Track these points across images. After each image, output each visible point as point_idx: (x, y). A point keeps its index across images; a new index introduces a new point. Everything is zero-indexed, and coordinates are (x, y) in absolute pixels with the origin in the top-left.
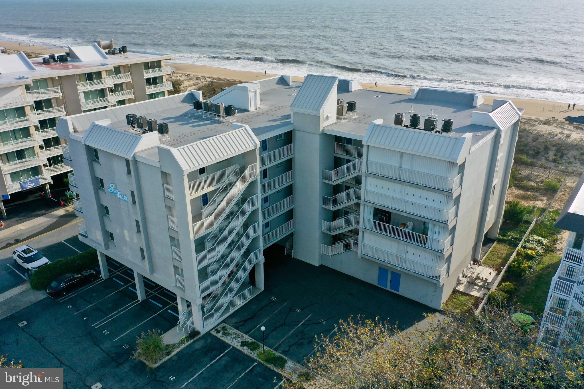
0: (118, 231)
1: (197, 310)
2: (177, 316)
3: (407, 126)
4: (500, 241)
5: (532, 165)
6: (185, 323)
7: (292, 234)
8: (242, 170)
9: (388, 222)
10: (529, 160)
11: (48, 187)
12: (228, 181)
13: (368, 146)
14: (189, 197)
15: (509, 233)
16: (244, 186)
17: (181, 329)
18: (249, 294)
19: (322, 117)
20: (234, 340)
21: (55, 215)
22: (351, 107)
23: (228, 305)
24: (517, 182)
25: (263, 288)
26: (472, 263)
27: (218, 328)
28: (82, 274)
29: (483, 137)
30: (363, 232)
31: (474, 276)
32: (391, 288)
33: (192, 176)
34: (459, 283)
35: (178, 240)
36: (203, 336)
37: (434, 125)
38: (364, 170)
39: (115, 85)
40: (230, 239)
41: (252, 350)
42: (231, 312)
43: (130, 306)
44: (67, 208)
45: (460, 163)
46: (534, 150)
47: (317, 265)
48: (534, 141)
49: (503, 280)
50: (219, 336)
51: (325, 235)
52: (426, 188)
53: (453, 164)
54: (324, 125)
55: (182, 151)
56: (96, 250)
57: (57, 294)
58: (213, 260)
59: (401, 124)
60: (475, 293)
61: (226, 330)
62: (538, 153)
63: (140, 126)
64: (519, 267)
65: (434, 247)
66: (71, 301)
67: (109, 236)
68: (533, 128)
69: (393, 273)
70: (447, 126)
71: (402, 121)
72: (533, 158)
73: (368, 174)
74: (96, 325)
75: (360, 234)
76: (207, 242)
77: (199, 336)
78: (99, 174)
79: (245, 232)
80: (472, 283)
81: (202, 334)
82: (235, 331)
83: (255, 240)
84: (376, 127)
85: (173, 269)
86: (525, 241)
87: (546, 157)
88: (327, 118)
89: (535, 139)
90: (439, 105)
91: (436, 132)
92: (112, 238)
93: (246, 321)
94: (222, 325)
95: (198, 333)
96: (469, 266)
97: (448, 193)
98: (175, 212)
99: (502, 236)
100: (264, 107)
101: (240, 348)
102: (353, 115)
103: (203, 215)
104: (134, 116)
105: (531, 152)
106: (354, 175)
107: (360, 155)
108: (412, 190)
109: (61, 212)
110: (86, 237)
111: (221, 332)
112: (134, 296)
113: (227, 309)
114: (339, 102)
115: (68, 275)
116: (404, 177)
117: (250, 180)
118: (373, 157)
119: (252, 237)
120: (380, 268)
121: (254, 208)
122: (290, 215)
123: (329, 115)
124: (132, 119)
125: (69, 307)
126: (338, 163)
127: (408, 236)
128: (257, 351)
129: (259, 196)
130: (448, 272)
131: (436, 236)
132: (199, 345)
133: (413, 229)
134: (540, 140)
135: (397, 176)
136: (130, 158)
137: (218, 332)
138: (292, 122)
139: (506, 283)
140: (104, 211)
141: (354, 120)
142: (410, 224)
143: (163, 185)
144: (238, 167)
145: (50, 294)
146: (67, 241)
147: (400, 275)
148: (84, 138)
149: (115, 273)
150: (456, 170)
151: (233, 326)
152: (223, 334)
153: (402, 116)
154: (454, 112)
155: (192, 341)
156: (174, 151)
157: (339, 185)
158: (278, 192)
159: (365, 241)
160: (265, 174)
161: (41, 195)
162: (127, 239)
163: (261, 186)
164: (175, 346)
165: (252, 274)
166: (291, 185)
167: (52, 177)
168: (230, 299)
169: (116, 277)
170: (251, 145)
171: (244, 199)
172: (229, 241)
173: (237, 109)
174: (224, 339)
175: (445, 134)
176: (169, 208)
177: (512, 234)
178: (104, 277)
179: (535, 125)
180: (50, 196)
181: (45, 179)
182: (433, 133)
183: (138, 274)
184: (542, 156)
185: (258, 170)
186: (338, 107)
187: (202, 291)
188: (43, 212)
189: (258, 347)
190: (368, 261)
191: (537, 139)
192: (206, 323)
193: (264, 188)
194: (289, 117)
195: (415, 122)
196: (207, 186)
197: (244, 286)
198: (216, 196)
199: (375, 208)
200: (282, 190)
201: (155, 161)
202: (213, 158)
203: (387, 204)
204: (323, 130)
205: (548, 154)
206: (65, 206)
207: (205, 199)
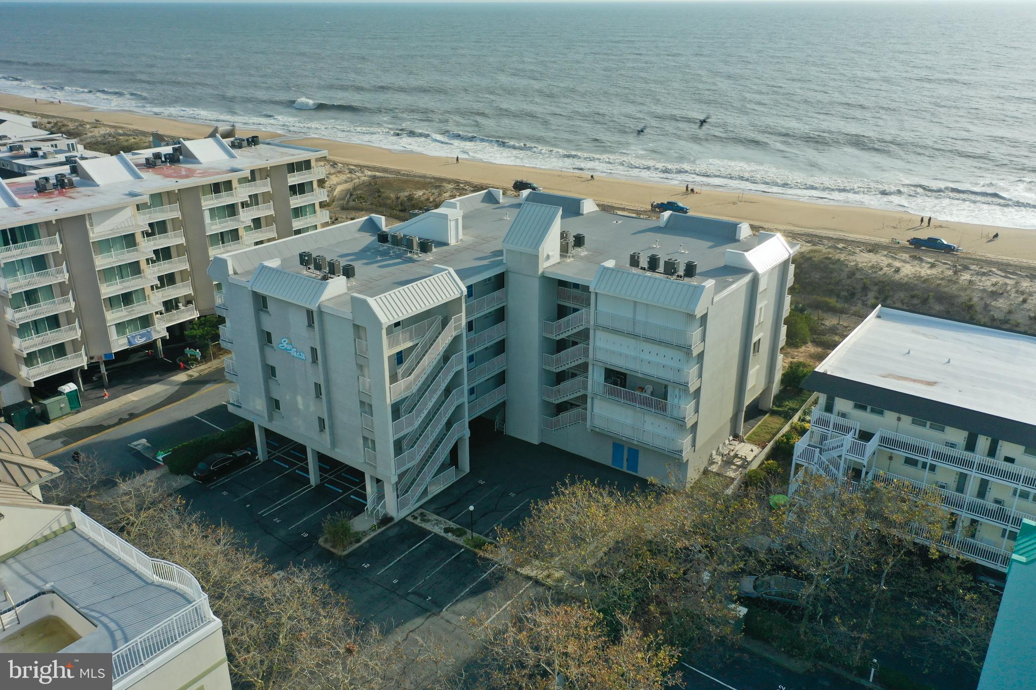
0: (288, 398)
1: (392, 490)
2: (365, 502)
3: (644, 269)
4: (773, 413)
5: (842, 312)
6: (374, 509)
7: (503, 405)
8: (445, 323)
9: (624, 385)
10: (839, 305)
11: (159, 344)
12: (428, 335)
13: (596, 294)
14: (388, 352)
15: (787, 403)
16: (447, 342)
17: (369, 516)
18: (451, 477)
19: (542, 254)
20: (436, 527)
21: (174, 381)
22: (579, 241)
23: (426, 488)
24: (815, 336)
25: (468, 470)
26: (731, 438)
27: (415, 514)
28: (233, 454)
29: (733, 283)
30: (593, 398)
31: (732, 454)
32: (628, 469)
33: (390, 330)
34: (712, 462)
35: (370, 406)
36: (397, 523)
37: (675, 269)
38: (592, 323)
39: (250, 196)
40: (430, 405)
41: (458, 536)
42: (430, 496)
43: (300, 492)
44: (190, 372)
45: (699, 313)
46: (848, 290)
47: (536, 442)
48: (849, 277)
49: (767, 458)
50: (418, 522)
51: (546, 404)
52: (663, 344)
53: (691, 316)
54: (545, 266)
55: (379, 300)
56: (253, 423)
57: (206, 479)
58: (410, 429)
59: (638, 266)
60: (731, 474)
61: (425, 516)
62: (853, 295)
63: (318, 267)
64: (788, 443)
65: (675, 415)
66: (224, 487)
67: (274, 405)
68: (851, 257)
69: (629, 449)
70: (690, 270)
71: (639, 262)
72: (846, 302)
73: (597, 327)
74: (264, 512)
75: (589, 400)
76: (403, 408)
77: (393, 523)
78: (267, 327)
79: (446, 397)
80: (728, 462)
81: (396, 520)
82: (436, 517)
83: (459, 408)
84: (605, 270)
85: (362, 441)
86: (805, 413)
87: (863, 301)
88: (548, 257)
89: (852, 274)
90: (693, 237)
91: (678, 276)
92: (278, 407)
93: (448, 507)
94: (419, 511)
95: (392, 519)
96: (727, 442)
97: (687, 350)
98: (366, 371)
99: (777, 406)
100: (469, 239)
101: (442, 534)
102: (582, 252)
103: (400, 376)
104: (309, 255)
105: (844, 293)
106: (581, 328)
107: (588, 305)
108: (648, 347)
109: (182, 377)
110: (240, 407)
111: (419, 519)
112: (308, 481)
113: (425, 492)
114: (563, 236)
115: (217, 455)
116: (639, 330)
117: (454, 334)
118: (604, 307)
119: (456, 404)
120: (615, 445)
121: (459, 368)
122: (501, 379)
123: (550, 254)
124: (306, 258)
125: (225, 493)
126: (562, 312)
127: (646, 403)
128: (464, 538)
129: (465, 354)
130: (694, 445)
131: (676, 401)
132: (393, 532)
133: (652, 394)
134: (858, 276)
135: (630, 330)
136: (314, 307)
137: (415, 518)
138: (504, 261)
139: (769, 462)
140: (270, 372)
141: (582, 258)
142: (649, 388)
143: (355, 340)
144: (440, 318)
145: (197, 478)
146: (201, 415)
147: (638, 451)
148: (250, 284)
149: (275, 454)
150: (698, 323)
151: (433, 512)
152: (421, 520)
153: (638, 257)
154: (711, 247)
155: (385, 528)
156: (371, 301)
157: (563, 339)
158: (486, 349)
159: (595, 410)
160: (470, 326)
161: (147, 354)
162: (301, 407)
163: (467, 341)
164: (365, 533)
165: (454, 452)
166: (504, 340)
167: (169, 329)
168: (428, 479)
169: (278, 458)
170: (456, 293)
171: (446, 358)
172: (430, 407)
173: (433, 242)
174: (423, 525)
175: (687, 280)
176: (360, 367)
177: (790, 404)
178: (261, 459)
179: (855, 253)
180: (161, 355)
181: (159, 332)
182: (674, 277)
183: (313, 450)
184: (858, 299)
185: (464, 322)
186: (561, 243)
187: (398, 466)
188: (157, 377)
189: (465, 533)
190: (600, 435)
191: (854, 274)
192: (400, 506)
193: (470, 344)
194: (499, 253)
195: (653, 264)
196: (404, 342)
197: (443, 468)
198: (414, 353)
199: (606, 369)
200: (492, 346)
201: (347, 313)
202: (414, 309)
203: (620, 363)
204: (543, 273)
205: (867, 295)
206: (186, 369)
207: (400, 358)
